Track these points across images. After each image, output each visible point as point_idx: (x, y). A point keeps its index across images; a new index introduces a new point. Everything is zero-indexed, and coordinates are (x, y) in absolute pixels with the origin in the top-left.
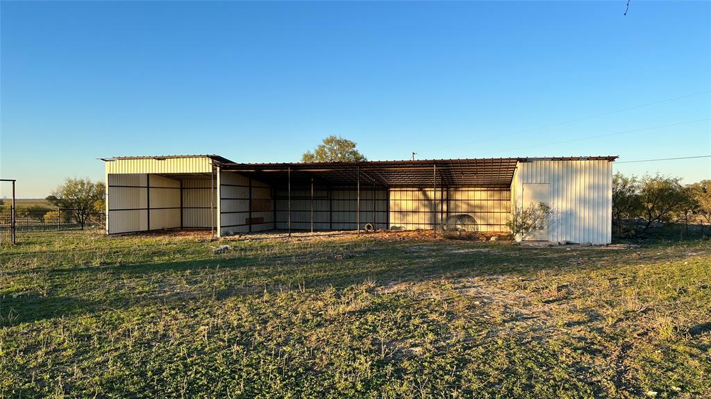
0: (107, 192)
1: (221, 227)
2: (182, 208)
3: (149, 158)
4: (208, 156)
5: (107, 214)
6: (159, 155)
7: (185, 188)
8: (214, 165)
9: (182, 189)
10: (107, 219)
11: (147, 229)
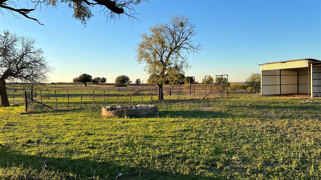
0: (261, 78)
1: (313, 93)
2: (298, 84)
3: (278, 62)
4: (306, 59)
5: (261, 87)
6: (283, 61)
7: (299, 75)
8: (309, 63)
9: (298, 75)
10: (261, 89)
11: (280, 94)
